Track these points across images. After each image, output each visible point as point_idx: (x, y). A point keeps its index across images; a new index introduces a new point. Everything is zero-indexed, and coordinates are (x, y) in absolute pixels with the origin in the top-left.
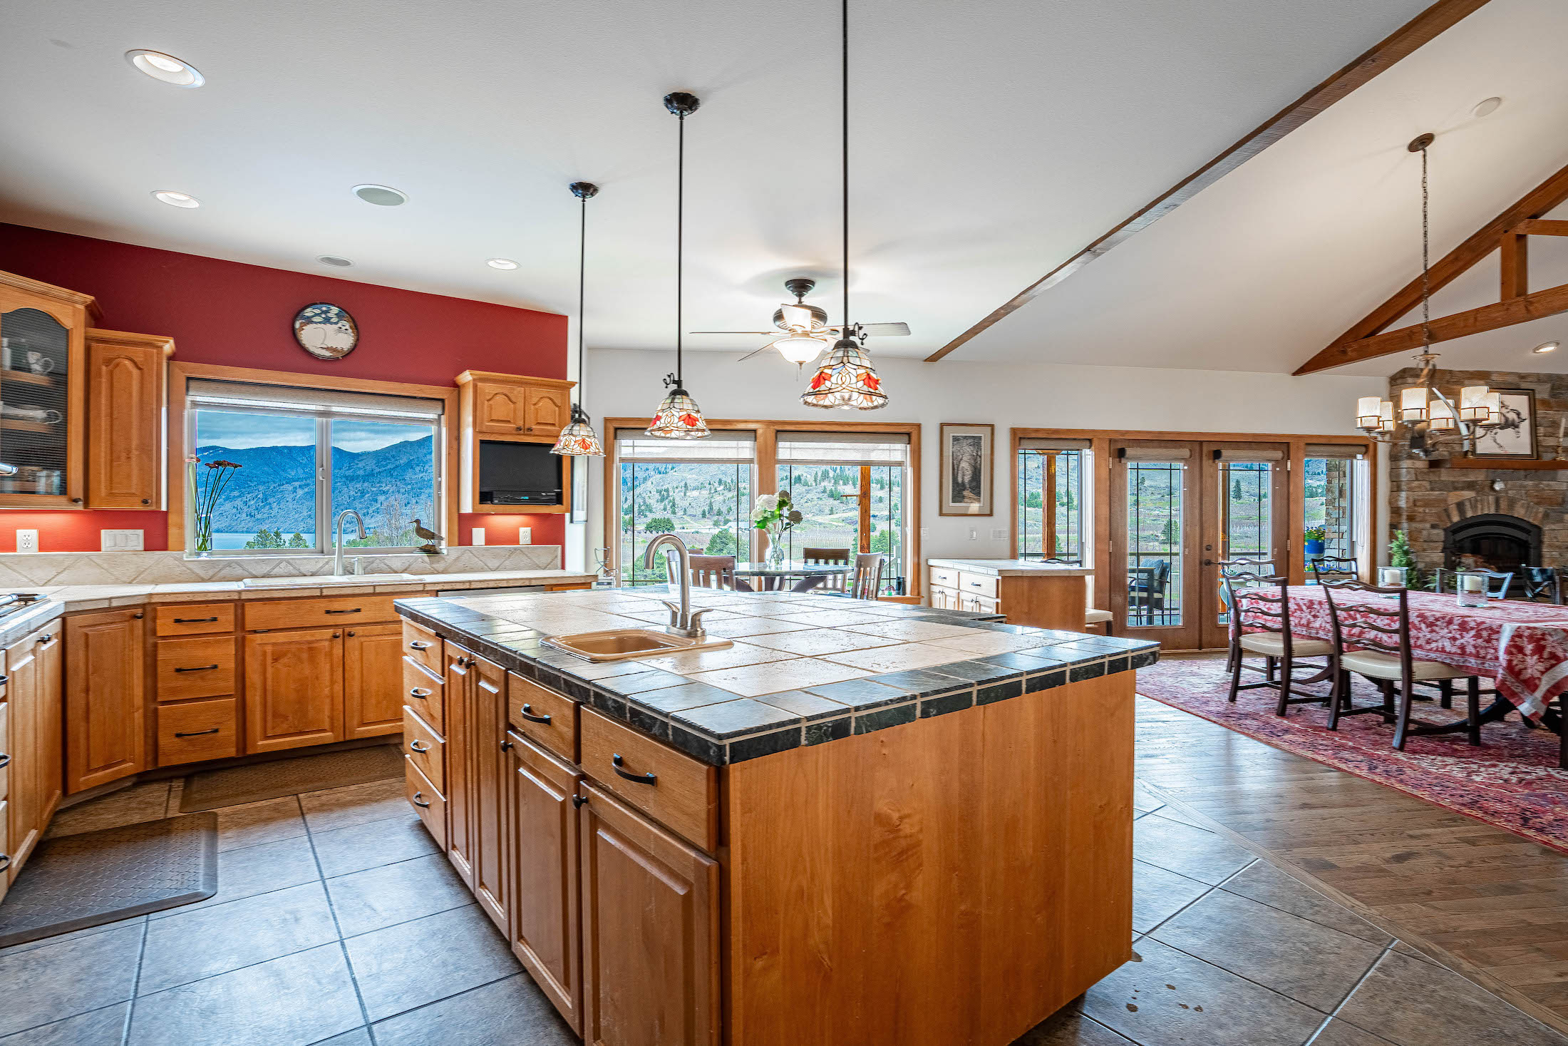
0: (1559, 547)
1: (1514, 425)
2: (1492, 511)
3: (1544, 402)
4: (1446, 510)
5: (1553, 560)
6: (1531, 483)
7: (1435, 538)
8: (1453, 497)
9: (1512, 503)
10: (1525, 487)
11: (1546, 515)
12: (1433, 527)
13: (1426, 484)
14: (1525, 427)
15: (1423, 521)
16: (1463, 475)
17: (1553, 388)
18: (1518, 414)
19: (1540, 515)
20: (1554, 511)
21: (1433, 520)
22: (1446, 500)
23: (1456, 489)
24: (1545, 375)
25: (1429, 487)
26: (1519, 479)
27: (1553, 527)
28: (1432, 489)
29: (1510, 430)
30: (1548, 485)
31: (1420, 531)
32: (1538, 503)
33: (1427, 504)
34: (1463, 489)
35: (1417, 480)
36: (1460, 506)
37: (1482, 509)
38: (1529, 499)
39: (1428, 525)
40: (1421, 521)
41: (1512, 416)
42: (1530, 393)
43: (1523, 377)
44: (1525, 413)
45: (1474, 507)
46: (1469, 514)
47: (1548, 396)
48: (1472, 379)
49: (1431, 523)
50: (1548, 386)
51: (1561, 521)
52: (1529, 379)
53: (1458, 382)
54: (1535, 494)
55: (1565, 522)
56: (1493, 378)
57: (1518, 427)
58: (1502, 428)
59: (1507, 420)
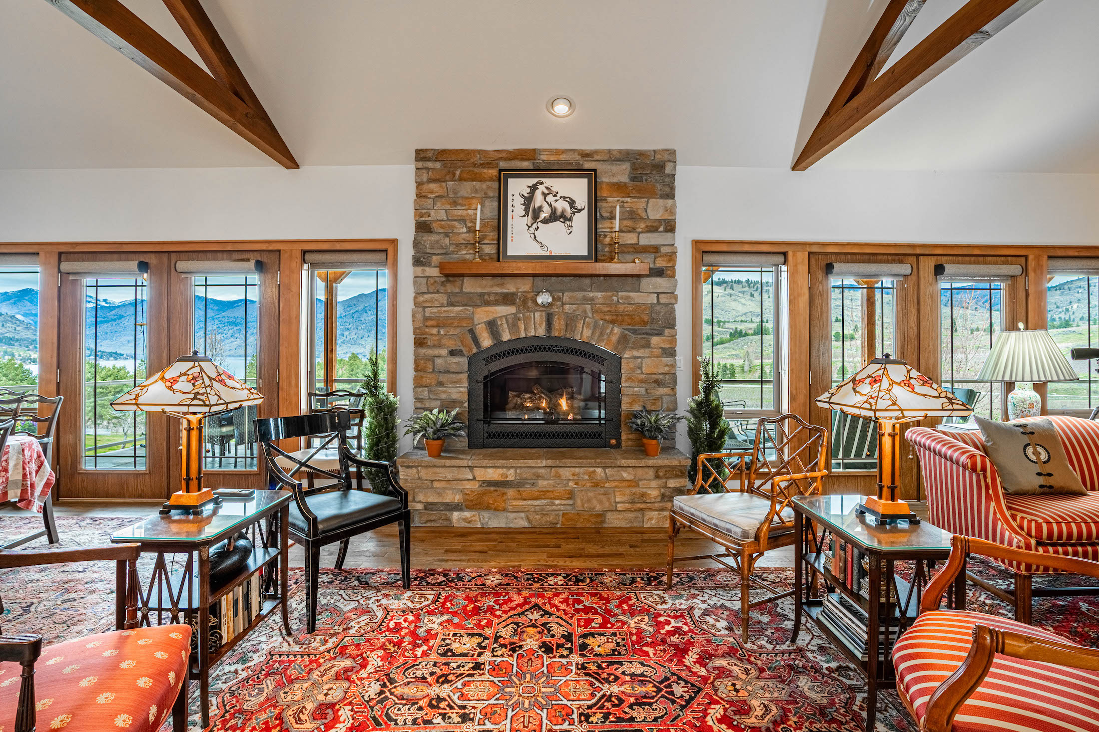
0: (644, 381)
1: (563, 218)
2: (541, 332)
3: (619, 188)
4: (472, 332)
5: (635, 398)
6: (599, 295)
7: (453, 368)
8: (482, 315)
9: (571, 321)
10: (592, 299)
11: (623, 340)
12: (452, 353)
13: (443, 299)
14: (581, 221)
15: (439, 346)
16: (498, 285)
17: (634, 168)
18: (572, 203)
19: (614, 339)
20: (634, 332)
21: (452, 344)
22: (472, 319)
23: (488, 303)
24: (620, 151)
25: (445, 302)
26: (585, 291)
27: (635, 353)
28: (451, 304)
29: (558, 224)
30: (628, 297)
31: (432, 359)
32: (613, 322)
33: (441, 323)
34: (497, 303)
35: (429, 293)
36: (492, 326)
37: (526, 330)
38: (597, 316)
39: (444, 352)
40: (435, 346)
41: (562, 206)
42: (593, 177)
43: (586, 155)
44: (582, 201)
45: (513, 326)
46: (506, 336)
47: (624, 179)
48: (510, 159)
49: (450, 349)
50: (626, 166)
51: (648, 345)
52: (596, 157)
53: (487, 165)
54: (606, 309)
55: (653, 346)
56: (543, 157)
57: (570, 220)
58: (546, 221)
59: (554, 211)
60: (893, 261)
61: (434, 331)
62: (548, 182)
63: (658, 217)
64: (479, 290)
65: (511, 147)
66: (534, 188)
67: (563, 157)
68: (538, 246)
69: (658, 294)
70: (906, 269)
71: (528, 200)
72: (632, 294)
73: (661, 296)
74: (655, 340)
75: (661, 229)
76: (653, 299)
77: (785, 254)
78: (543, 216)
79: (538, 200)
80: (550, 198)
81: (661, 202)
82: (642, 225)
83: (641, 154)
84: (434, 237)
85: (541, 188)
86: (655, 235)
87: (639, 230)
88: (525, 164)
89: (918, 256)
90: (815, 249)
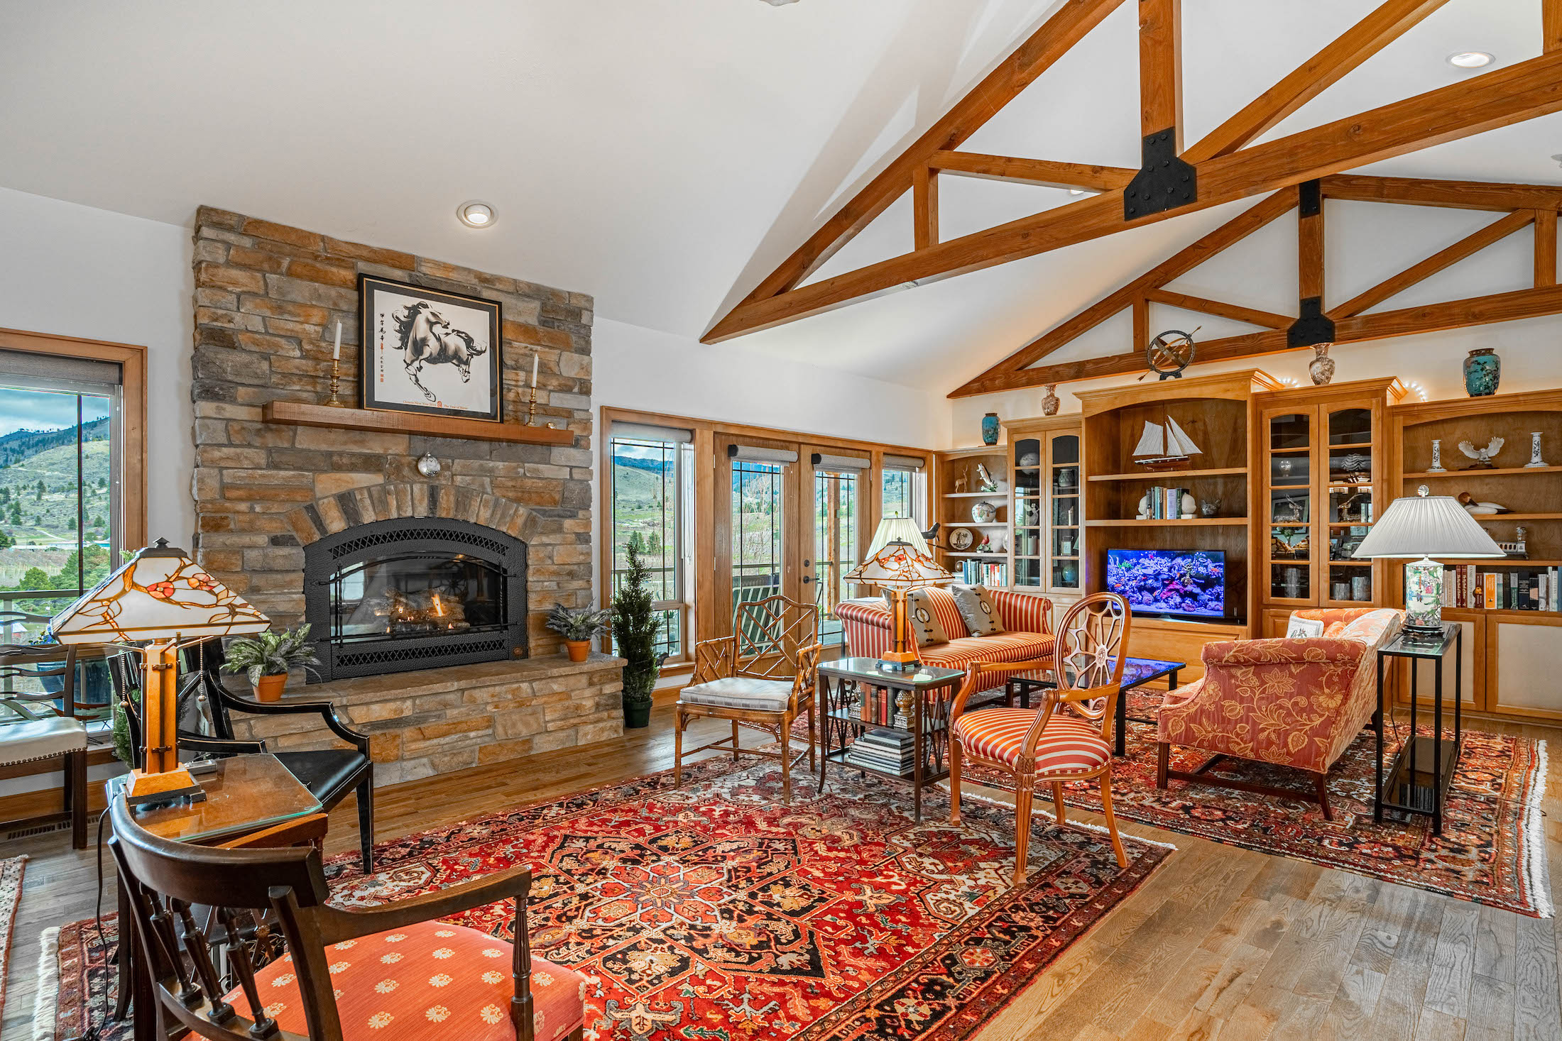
0: (557, 574)
1: (456, 358)
2: (422, 511)
3: (526, 330)
4: (311, 509)
5: (546, 594)
6: (500, 465)
7: (279, 564)
8: (328, 485)
9: (463, 498)
10: (491, 470)
11: (531, 522)
12: (275, 541)
13: (261, 457)
14: (481, 366)
15: (251, 529)
16: (355, 442)
17: (544, 309)
18: (469, 341)
19: (520, 521)
20: (544, 513)
21: (277, 528)
22: (312, 490)
23: (337, 468)
24: (529, 285)
25: (263, 462)
26: (481, 458)
27: (545, 539)
28: (274, 466)
30: (536, 470)
31: (239, 551)
32: (518, 500)
33: (254, 494)
34: (353, 468)
35: (230, 445)
36: (346, 501)
37: (399, 508)
38: (498, 493)
39: (262, 540)
40: (243, 531)
41: (454, 342)
42: (496, 311)
43: (486, 280)
45: (380, 501)
46: (369, 516)
47: (533, 321)
48: (375, 262)
49: (272, 535)
50: (535, 305)
51: (560, 530)
52: (498, 286)
53: (340, 261)
54: (510, 484)
55: (565, 530)
56: (424, 269)
57: (467, 363)
58: (432, 360)
59: (443, 348)
60: (782, 448)
61: (243, 507)
62: (435, 306)
63: (573, 375)
64: (324, 447)
65: (375, 244)
66: (414, 311)
67: (454, 276)
68: (422, 393)
69: (571, 468)
70: (792, 456)
71: (406, 327)
72: (541, 466)
73: (574, 471)
74: (568, 524)
75: (576, 390)
76: (565, 473)
77: (692, 432)
78: (427, 353)
79: (421, 329)
80: (438, 329)
81: (576, 356)
82: (554, 383)
83: (554, 293)
84: (239, 358)
85: (425, 313)
86: (568, 396)
87: (551, 388)
88: (398, 274)
89: (800, 444)
90: (720, 429)
